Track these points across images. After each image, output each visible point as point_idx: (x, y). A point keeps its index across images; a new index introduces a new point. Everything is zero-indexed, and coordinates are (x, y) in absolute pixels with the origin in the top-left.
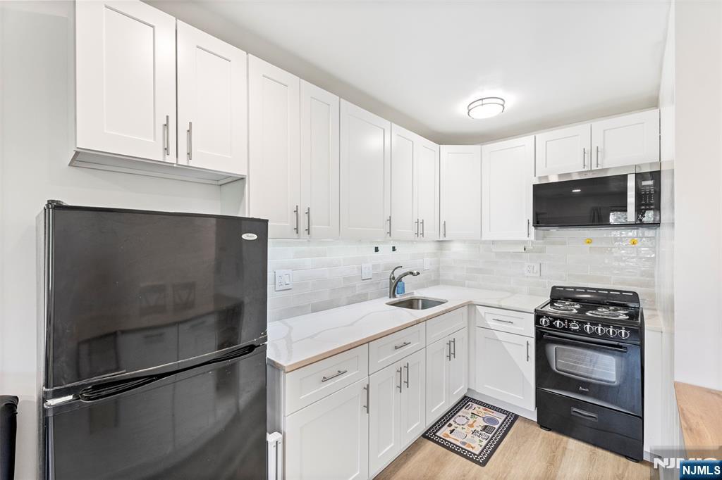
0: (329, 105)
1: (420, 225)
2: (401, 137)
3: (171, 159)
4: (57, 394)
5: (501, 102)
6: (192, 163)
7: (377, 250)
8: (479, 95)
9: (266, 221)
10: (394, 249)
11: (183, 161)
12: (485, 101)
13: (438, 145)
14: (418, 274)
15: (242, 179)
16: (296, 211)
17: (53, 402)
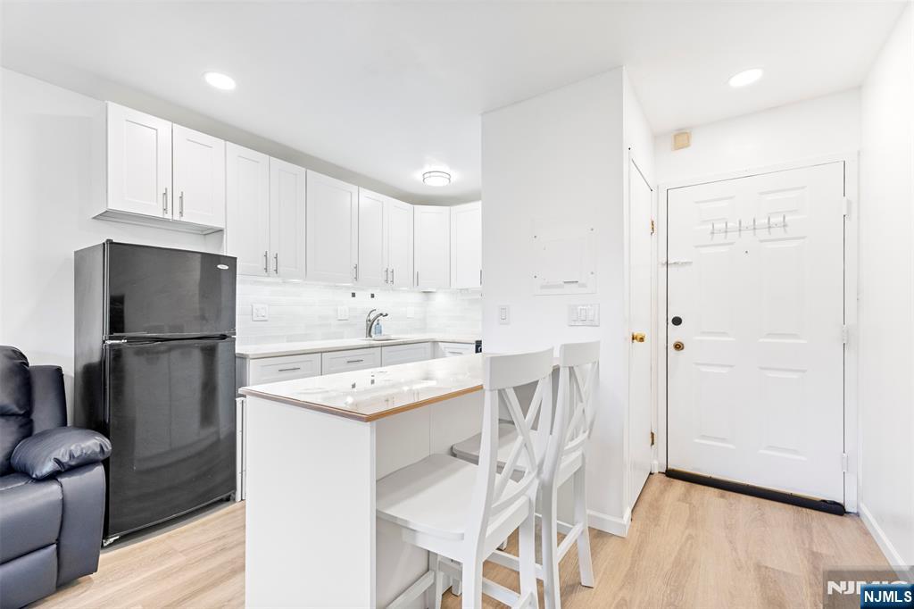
0: (296, 175)
1: (390, 275)
2: (367, 198)
3: (168, 216)
4: (111, 338)
5: (448, 176)
6: (183, 219)
7: (354, 295)
8: (427, 169)
9: (236, 258)
10: (373, 296)
11: (177, 217)
12: (432, 174)
13: (412, 206)
14: (386, 315)
15: (221, 231)
16: (266, 256)
17: (109, 342)
